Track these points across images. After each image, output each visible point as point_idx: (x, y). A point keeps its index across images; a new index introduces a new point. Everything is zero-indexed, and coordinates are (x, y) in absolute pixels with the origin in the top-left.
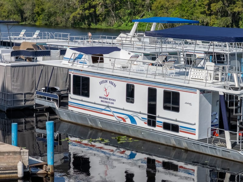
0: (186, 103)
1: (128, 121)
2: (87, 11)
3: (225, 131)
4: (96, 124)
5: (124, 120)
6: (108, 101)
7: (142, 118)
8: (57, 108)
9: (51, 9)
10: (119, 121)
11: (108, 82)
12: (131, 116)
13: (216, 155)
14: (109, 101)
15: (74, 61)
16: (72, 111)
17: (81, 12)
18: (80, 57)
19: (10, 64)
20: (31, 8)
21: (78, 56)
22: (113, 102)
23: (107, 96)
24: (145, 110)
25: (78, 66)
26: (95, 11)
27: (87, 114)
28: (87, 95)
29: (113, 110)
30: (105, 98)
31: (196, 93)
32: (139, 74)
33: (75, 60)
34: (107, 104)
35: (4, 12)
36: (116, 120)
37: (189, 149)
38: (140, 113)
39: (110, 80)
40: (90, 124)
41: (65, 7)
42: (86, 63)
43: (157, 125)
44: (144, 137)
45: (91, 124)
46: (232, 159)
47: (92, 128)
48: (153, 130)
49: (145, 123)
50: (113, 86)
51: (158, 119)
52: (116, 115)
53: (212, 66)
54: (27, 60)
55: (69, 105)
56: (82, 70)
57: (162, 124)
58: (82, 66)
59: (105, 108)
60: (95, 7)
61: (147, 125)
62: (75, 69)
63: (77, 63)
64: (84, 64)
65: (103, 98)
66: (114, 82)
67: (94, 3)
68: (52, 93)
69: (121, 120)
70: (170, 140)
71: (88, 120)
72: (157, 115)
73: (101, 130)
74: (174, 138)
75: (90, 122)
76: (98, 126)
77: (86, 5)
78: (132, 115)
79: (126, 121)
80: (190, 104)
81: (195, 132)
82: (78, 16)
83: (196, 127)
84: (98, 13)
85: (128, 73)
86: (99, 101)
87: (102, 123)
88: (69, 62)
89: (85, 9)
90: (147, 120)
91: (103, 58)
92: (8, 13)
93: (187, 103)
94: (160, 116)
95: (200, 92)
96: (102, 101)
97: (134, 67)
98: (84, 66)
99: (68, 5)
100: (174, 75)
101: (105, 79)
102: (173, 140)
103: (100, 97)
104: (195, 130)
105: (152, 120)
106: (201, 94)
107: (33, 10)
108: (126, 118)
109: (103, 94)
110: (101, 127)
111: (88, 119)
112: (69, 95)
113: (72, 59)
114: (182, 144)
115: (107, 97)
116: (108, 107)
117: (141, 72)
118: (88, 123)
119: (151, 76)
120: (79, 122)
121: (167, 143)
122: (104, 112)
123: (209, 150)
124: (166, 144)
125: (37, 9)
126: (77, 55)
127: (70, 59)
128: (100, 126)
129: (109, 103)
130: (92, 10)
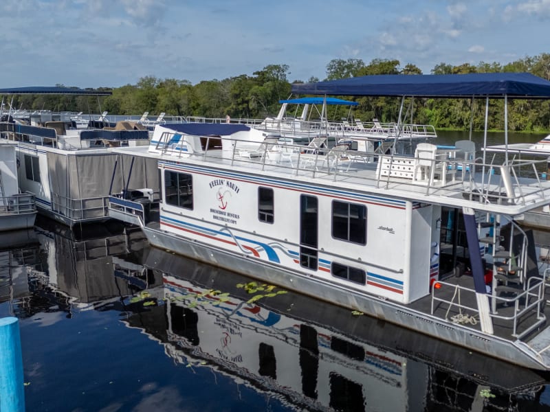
0: (381, 228)
1: (264, 256)
2: (240, 106)
3: (477, 294)
4: (208, 257)
5: (256, 253)
6: (226, 217)
7: (290, 252)
8: (142, 226)
9: (206, 104)
10: (247, 254)
11: (225, 183)
12: (269, 247)
13: (450, 339)
14: (229, 218)
15: (167, 147)
16: (166, 232)
17: (234, 107)
18: (176, 139)
19: (73, 153)
20: (186, 102)
21: (174, 137)
22: (234, 219)
23: (224, 208)
24: (296, 237)
25: (173, 155)
26: (248, 106)
27: (190, 239)
28: (190, 206)
29: (235, 233)
30: (221, 213)
31: (405, 209)
32: (280, 169)
33: (168, 144)
34: (223, 223)
35: (162, 107)
36: (242, 252)
37: (387, 318)
38: (286, 242)
39: (229, 180)
40: (196, 255)
41: (219, 102)
42: (187, 150)
43: (319, 266)
44: (294, 286)
45: (199, 256)
46: (494, 354)
47: (200, 262)
48: (312, 276)
49: (296, 261)
50: (233, 191)
51: (320, 256)
52: (241, 242)
53: (431, 152)
54: (110, 145)
55: (161, 221)
56: (178, 163)
57: (330, 265)
58: (178, 154)
59: (222, 230)
60: (247, 102)
61: (299, 265)
62: (167, 161)
63: (171, 150)
64: (182, 151)
65: (217, 212)
66: (236, 183)
67: (247, 98)
68: (133, 200)
69: (250, 253)
70: (346, 297)
71: (193, 249)
72: (319, 248)
73: (216, 267)
74: (355, 297)
75: (196, 253)
76: (210, 260)
77: (240, 100)
78: (270, 245)
79: (258, 256)
80: (391, 230)
81: (402, 288)
82: (232, 111)
83: (405, 278)
84: (251, 108)
85: (261, 166)
86: (209, 217)
87: (216, 255)
88: (157, 149)
89: (239, 104)
90: (299, 256)
91: (220, 140)
92: (166, 107)
93: (384, 229)
94: (325, 250)
95: (414, 206)
96: (215, 217)
97: (272, 157)
98: (182, 155)
99: (223, 100)
100: (348, 169)
101: (218, 179)
102: (354, 298)
103: (212, 211)
104: (402, 283)
105: (309, 256)
106: (416, 210)
107: (189, 105)
108: (260, 250)
109: (217, 205)
110: (216, 262)
111: (192, 247)
112: (161, 205)
113: (162, 143)
114: (373, 308)
115: (223, 210)
116: (226, 227)
117: (285, 165)
118: (194, 254)
119: (304, 172)
120: (179, 251)
121: (339, 301)
122: (219, 236)
123: (435, 329)
124: (338, 303)
125: (192, 104)
126: (172, 136)
127: (159, 142)
128: (213, 260)
129: (228, 220)
130: (245, 105)
